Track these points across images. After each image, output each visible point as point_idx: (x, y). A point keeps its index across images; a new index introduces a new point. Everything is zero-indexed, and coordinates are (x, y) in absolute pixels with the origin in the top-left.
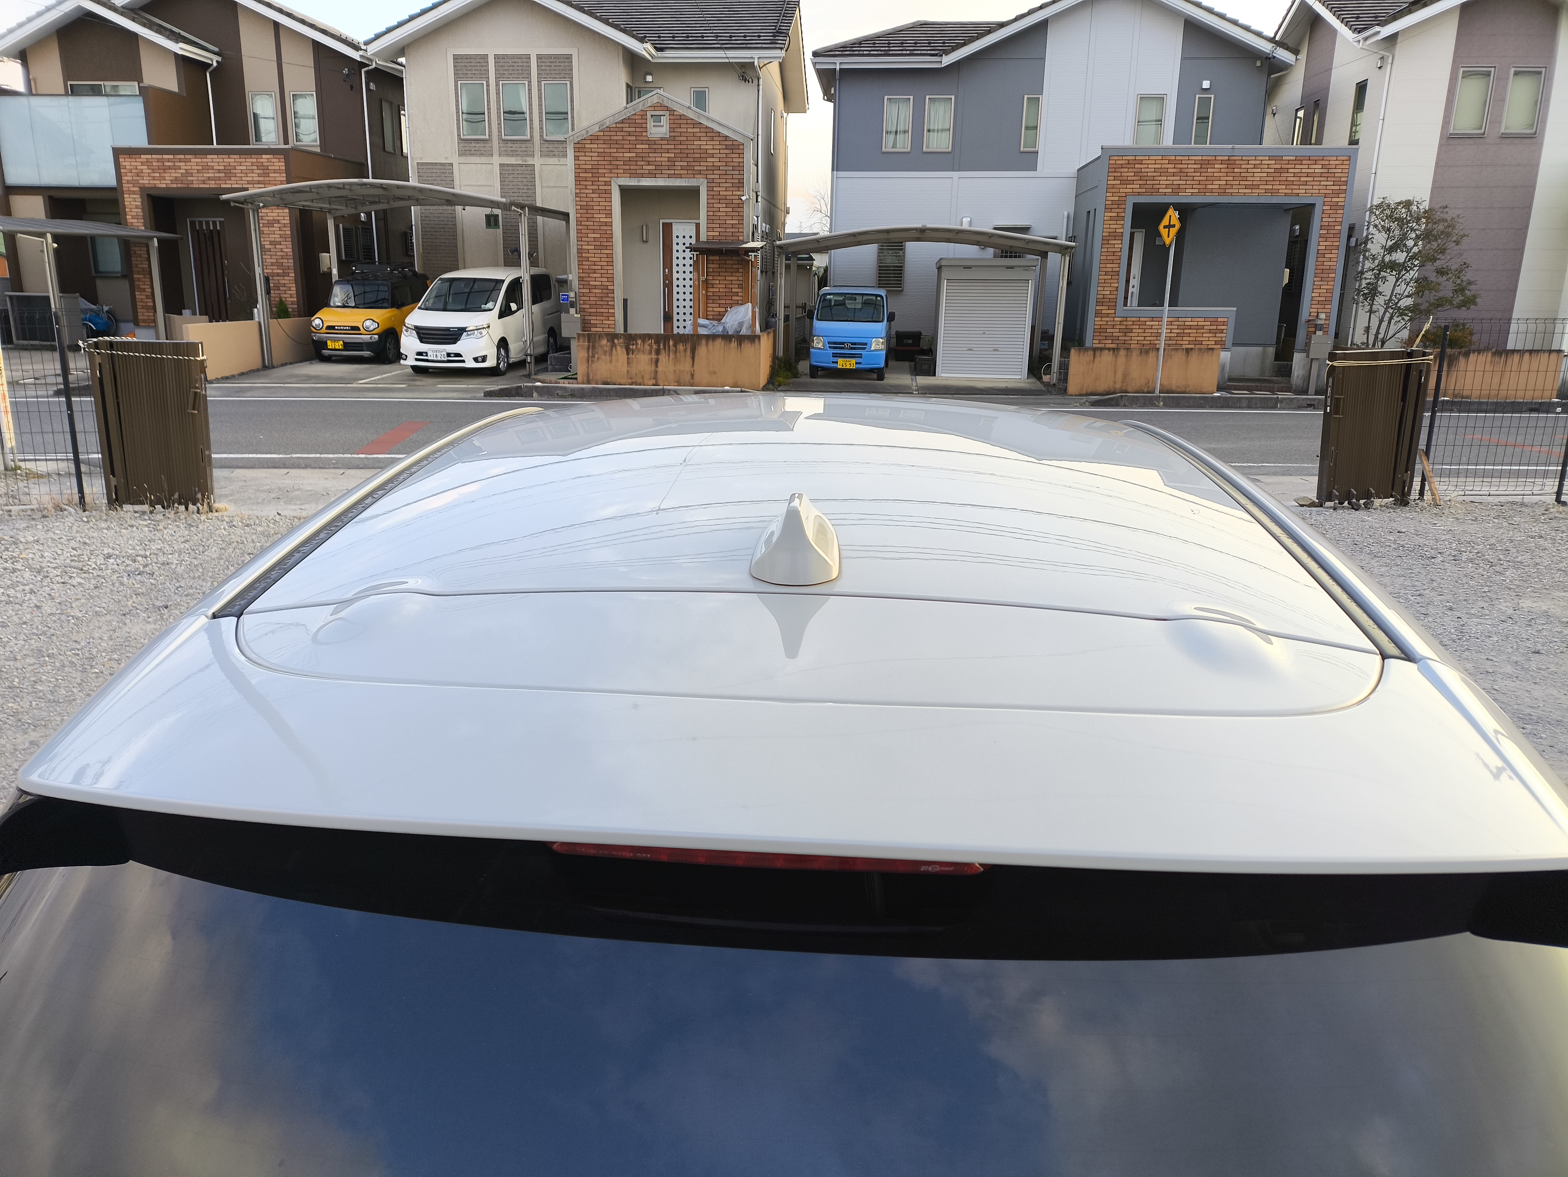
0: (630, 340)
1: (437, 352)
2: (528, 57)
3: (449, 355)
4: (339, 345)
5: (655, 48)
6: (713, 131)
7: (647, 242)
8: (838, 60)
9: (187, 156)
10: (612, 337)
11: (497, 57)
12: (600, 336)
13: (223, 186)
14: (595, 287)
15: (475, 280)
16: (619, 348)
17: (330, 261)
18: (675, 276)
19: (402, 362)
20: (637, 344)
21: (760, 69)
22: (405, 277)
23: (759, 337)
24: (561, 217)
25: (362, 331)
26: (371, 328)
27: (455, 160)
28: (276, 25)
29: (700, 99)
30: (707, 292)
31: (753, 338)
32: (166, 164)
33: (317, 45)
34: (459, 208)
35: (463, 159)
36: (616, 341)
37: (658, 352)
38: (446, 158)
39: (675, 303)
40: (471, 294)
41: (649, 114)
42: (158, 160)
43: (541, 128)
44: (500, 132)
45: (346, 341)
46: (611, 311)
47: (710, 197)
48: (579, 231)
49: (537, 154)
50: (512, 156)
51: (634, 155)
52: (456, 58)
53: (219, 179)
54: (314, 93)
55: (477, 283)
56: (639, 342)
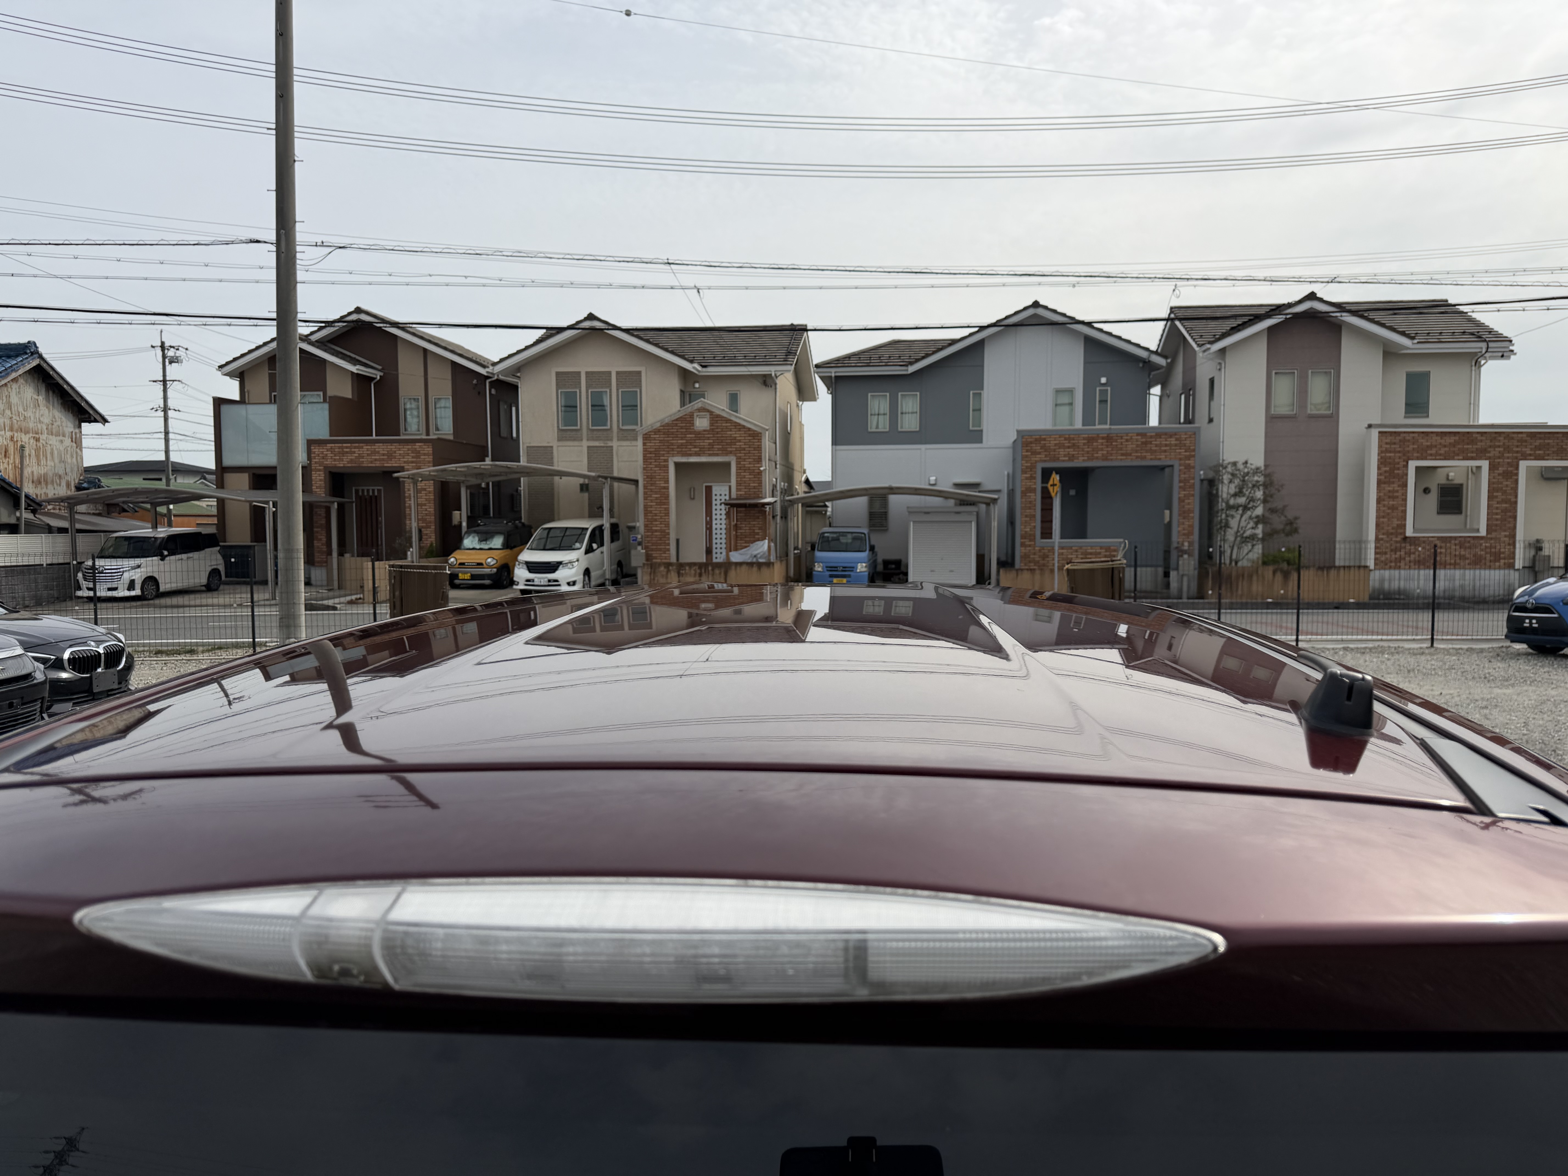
0: (681, 567)
1: (540, 579)
2: (610, 373)
3: (549, 581)
4: (467, 576)
5: (701, 365)
6: (739, 425)
7: (694, 499)
8: (833, 370)
9: (361, 445)
10: (668, 565)
11: (587, 373)
12: (660, 564)
13: (386, 465)
14: (656, 531)
15: (567, 528)
16: (673, 573)
17: (460, 517)
18: (714, 522)
19: (515, 587)
20: (685, 569)
21: (777, 377)
22: (516, 527)
23: (773, 563)
24: (633, 482)
25: (485, 566)
26: (492, 563)
27: (555, 444)
28: (425, 350)
29: (734, 400)
30: (736, 532)
31: (769, 564)
32: (345, 450)
33: (453, 363)
34: (557, 478)
35: (561, 443)
36: (671, 568)
37: (700, 575)
38: (548, 443)
39: (714, 541)
40: (565, 538)
41: (695, 414)
42: (339, 448)
43: (618, 421)
44: (588, 424)
45: (473, 573)
46: (668, 547)
47: (738, 468)
48: (645, 493)
49: (615, 439)
50: (596, 440)
51: (684, 441)
52: (558, 374)
53: (383, 460)
54: (451, 397)
55: (568, 530)
56: (687, 568)
